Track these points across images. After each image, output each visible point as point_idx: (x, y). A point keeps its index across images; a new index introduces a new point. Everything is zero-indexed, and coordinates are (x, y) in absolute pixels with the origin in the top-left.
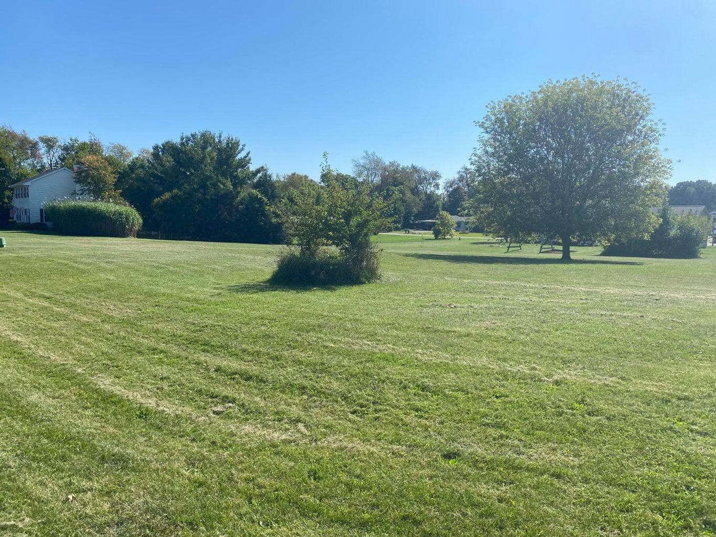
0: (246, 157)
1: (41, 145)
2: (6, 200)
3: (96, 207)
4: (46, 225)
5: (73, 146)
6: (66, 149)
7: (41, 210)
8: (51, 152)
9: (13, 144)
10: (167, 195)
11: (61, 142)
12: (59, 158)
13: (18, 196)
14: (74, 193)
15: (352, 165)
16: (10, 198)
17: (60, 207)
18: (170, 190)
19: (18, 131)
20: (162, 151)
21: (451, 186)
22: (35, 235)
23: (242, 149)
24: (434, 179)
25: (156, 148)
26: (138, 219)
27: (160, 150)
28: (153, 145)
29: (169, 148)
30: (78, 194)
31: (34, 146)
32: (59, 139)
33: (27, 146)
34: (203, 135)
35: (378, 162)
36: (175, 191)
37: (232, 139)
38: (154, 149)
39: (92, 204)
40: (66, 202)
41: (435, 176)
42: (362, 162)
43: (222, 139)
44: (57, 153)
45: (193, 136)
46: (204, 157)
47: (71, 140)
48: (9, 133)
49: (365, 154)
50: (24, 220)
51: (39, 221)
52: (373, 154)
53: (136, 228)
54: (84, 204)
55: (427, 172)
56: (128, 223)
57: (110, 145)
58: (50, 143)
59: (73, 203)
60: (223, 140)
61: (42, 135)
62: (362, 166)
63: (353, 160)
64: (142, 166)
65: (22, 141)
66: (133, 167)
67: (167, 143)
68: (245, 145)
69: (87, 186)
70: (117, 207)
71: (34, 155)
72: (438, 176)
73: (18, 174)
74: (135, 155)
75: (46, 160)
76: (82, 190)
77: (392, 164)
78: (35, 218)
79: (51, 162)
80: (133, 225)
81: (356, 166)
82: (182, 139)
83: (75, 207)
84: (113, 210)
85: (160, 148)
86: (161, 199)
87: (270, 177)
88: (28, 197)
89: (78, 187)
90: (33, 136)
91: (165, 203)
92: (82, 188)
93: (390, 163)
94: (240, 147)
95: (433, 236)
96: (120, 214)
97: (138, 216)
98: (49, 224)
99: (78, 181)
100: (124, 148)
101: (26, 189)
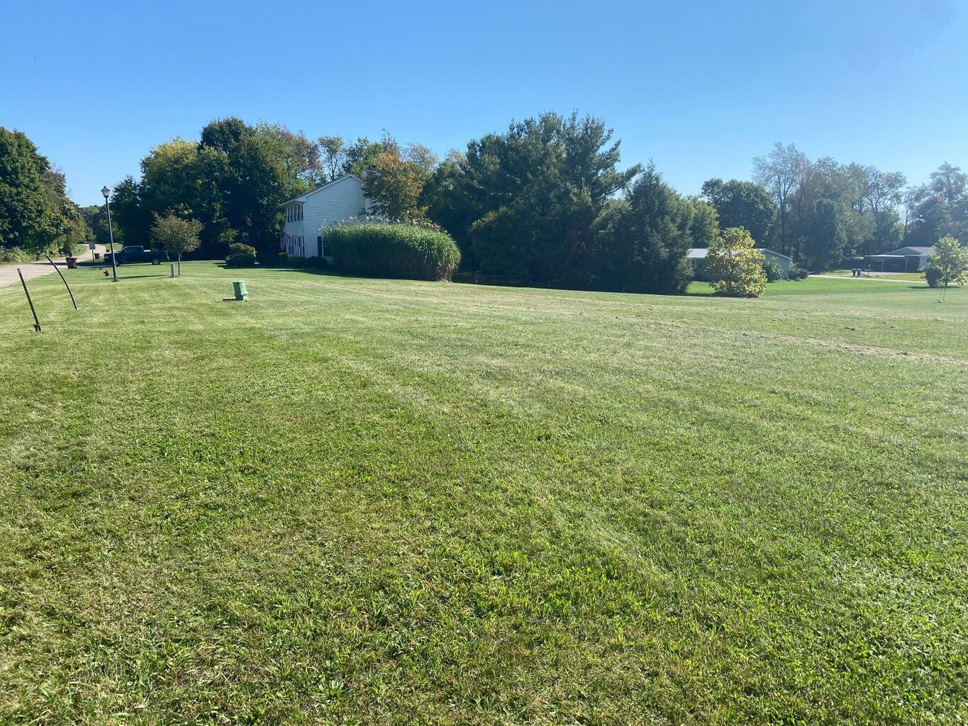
0: (614, 149)
1: (322, 149)
2: (278, 227)
3: (396, 232)
4: (325, 261)
5: (361, 149)
6: (353, 153)
7: (319, 238)
8: (334, 160)
9: (288, 149)
10: (491, 216)
11: (346, 145)
12: (343, 167)
13: (291, 219)
14: (362, 213)
15: (752, 167)
16: (282, 223)
17: (345, 233)
18: (495, 208)
19: (294, 132)
20: (480, 150)
21: (917, 199)
22: (309, 275)
23: (608, 138)
24: (892, 186)
25: (472, 146)
26: (455, 252)
27: (478, 148)
28: (469, 141)
29: (491, 145)
30: (368, 214)
31: (313, 151)
32: (344, 140)
33: (305, 152)
34: (545, 120)
35: (798, 161)
36: (502, 209)
37: (593, 121)
38: (469, 148)
39: (389, 227)
40: (354, 226)
41: (895, 181)
42: (770, 161)
43: (576, 123)
44: (342, 159)
45: (528, 123)
46: (547, 154)
47: (359, 140)
48: (283, 134)
49: (776, 149)
50: (298, 253)
51: (316, 255)
52: (791, 148)
53: (452, 266)
54: (378, 227)
55: (880, 176)
56: (441, 258)
57: (408, 146)
58: (331, 146)
59: (362, 227)
60: (578, 124)
61: (323, 136)
62: (771, 169)
63: (756, 159)
64: (452, 175)
65: (298, 145)
66: (440, 176)
67: (489, 137)
68: (612, 130)
69: (380, 201)
70: (425, 233)
71: (312, 164)
72: (899, 181)
73: (292, 190)
74: (442, 159)
75: (327, 171)
76: (374, 207)
77: (822, 163)
78: (311, 250)
79: (333, 172)
80: (448, 261)
81: (761, 168)
82: (512, 129)
83: (364, 232)
84: (419, 236)
85: (478, 146)
86: (483, 221)
87: (657, 179)
88: (302, 219)
89: (368, 203)
90: (312, 138)
91: (488, 227)
92: (374, 204)
93: (819, 161)
94: (606, 133)
95: (925, 283)
96: (430, 243)
97: (455, 248)
98: (330, 259)
99: (368, 195)
100: (426, 151)
101: (299, 206)
